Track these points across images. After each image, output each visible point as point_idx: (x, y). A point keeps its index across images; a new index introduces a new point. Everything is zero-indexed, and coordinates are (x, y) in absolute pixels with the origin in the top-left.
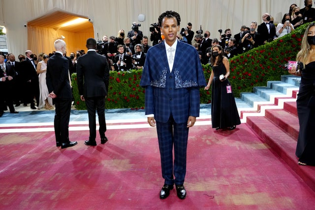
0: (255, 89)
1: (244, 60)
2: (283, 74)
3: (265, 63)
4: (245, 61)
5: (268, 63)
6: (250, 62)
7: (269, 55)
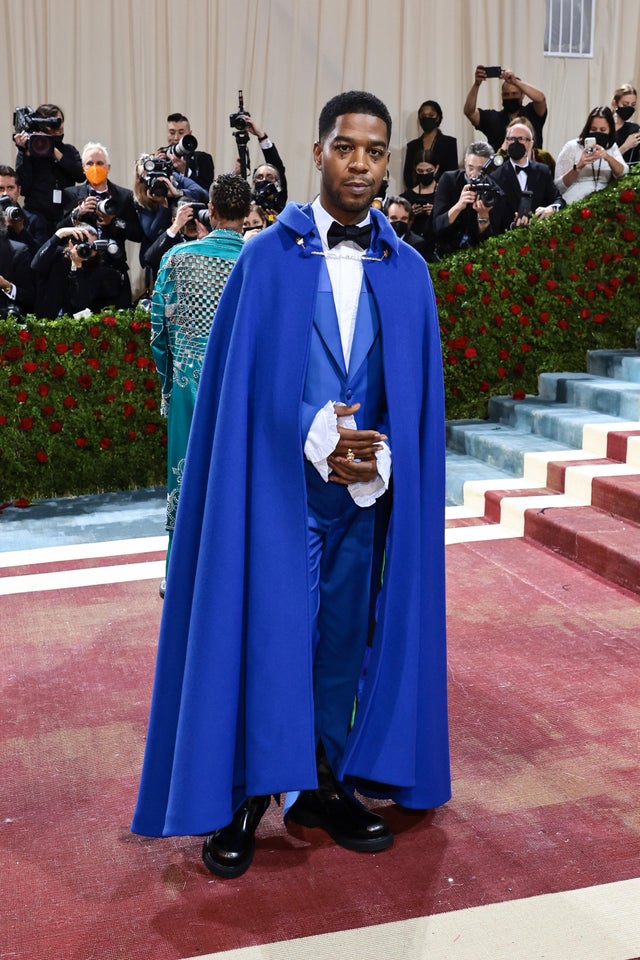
0: (499, 406)
1: (451, 284)
2: (594, 344)
3: (529, 301)
4: (457, 291)
5: (542, 299)
6: (476, 293)
7: (544, 267)
